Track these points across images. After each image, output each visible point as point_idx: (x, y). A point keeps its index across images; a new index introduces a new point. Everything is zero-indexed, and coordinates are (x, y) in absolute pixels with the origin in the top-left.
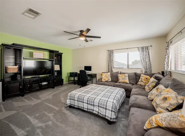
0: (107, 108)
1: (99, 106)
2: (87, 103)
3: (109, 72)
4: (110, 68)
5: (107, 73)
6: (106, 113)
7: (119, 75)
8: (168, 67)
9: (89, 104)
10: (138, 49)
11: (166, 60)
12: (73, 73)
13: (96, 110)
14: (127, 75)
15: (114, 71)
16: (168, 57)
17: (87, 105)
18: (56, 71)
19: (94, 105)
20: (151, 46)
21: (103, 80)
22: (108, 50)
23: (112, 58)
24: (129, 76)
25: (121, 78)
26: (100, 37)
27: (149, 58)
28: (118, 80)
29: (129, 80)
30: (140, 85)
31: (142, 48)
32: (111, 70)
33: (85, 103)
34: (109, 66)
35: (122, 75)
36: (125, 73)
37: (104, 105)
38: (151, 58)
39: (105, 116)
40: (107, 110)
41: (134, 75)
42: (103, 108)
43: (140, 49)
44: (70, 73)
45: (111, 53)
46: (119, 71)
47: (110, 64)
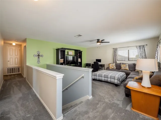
0: (115, 78)
1: (111, 78)
2: (104, 77)
3: (114, 63)
4: (115, 60)
5: (113, 63)
6: (114, 81)
7: (122, 65)
8: (158, 59)
9: (105, 77)
10: (137, 48)
11: (156, 55)
12: (88, 64)
13: (109, 80)
14: (127, 65)
15: (118, 62)
16: (158, 53)
17: (104, 78)
18: (79, 62)
19: (108, 78)
20: (147, 45)
21: (110, 68)
22: (113, 48)
23: (116, 54)
24: (129, 66)
25: (123, 67)
26: (109, 42)
27: (145, 53)
28: (121, 68)
29: (129, 68)
30: (137, 71)
31: (140, 46)
32: (116, 62)
33: (103, 77)
34: (114, 59)
35: (124, 65)
36: (126, 64)
37: (113, 77)
38: (146, 53)
39: (114, 82)
40: (115, 80)
41: (133, 65)
42: (113, 79)
43: (138, 47)
44: (86, 64)
45: (115, 50)
46: (122, 62)
47: (115, 58)
